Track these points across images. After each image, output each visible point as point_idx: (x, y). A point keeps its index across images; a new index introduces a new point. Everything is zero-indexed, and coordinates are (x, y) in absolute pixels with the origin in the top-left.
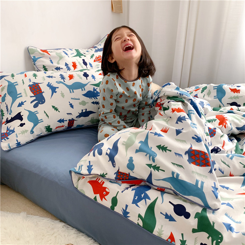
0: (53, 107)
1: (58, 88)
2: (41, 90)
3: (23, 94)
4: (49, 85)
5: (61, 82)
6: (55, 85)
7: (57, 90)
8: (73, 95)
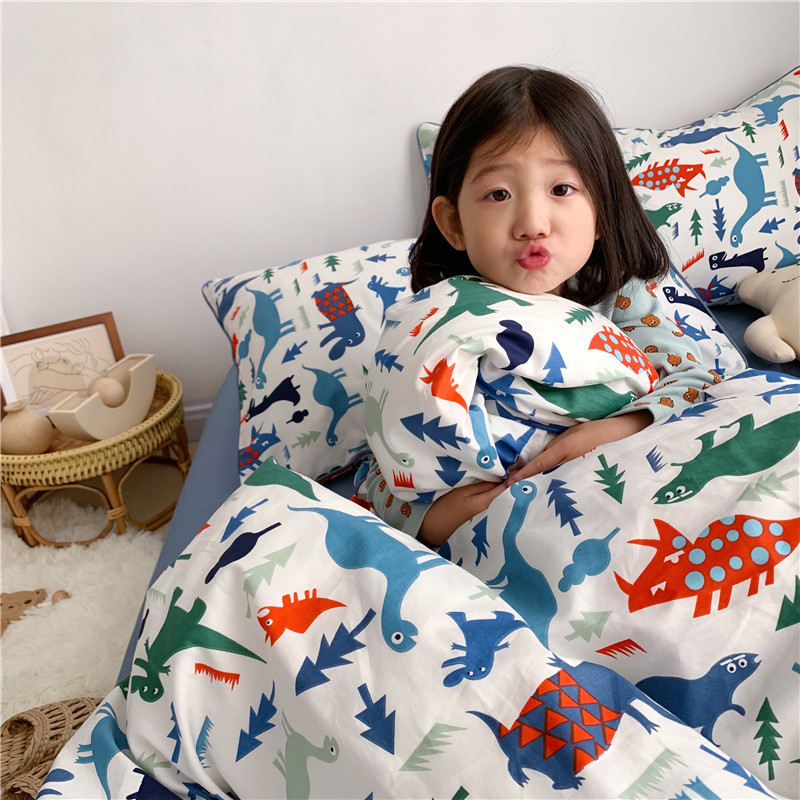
2: (350, 303)
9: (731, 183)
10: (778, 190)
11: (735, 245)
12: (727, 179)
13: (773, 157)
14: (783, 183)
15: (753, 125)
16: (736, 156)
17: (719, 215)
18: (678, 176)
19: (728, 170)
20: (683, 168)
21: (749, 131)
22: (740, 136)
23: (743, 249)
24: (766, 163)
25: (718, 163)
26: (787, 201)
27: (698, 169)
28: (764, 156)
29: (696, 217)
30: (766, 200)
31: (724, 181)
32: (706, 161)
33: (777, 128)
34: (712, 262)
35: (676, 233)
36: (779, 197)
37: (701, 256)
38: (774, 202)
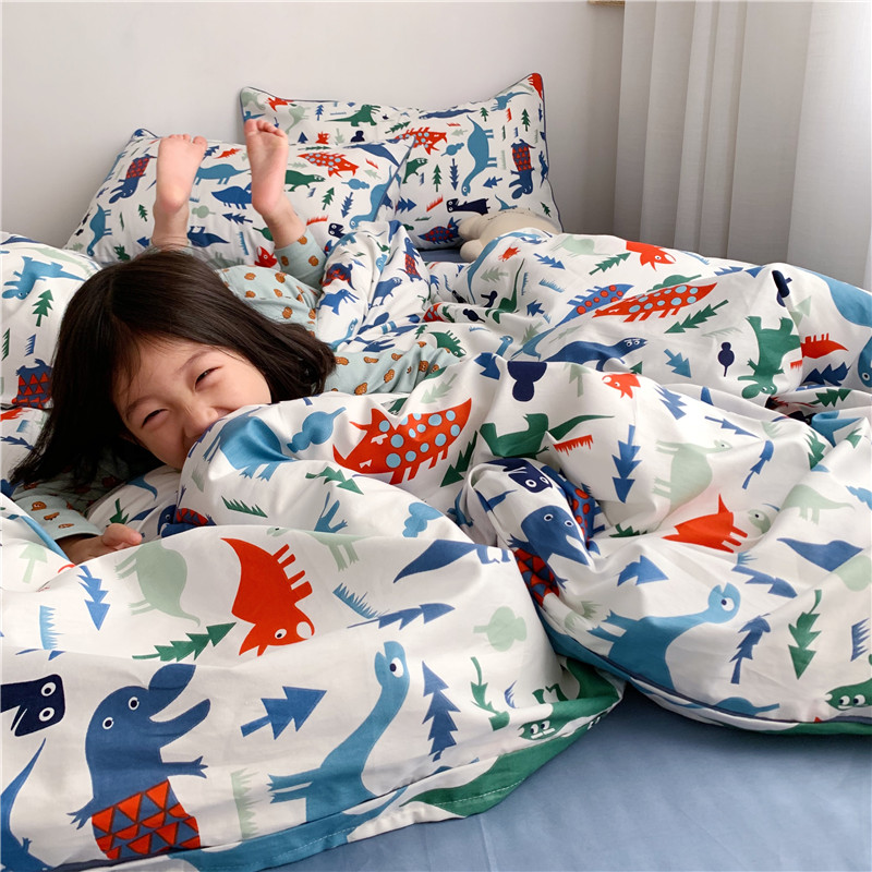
10: (499, 157)
11: (465, 194)
12: (463, 145)
13: (498, 133)
14: (503, 152)
15: (488, 110)
16: (471, 129)
17: (454, 170)
18: (427, 139)
19: (464, 139)
20: (432, 134)
21: (484, 113)
22: (477, 117)
23: (471, 198)
24: (492, 137)
25: (457, 133)
26: (504, 165)
27: (443, 136)
28: (491, 131)
29: (437, 170)
30: (489, 162)
31: (460, 146)
32: (449, 131)
33: (504, 113)
34: (448, 206)
35: (422, 181)
36: (499, 162)
37: (440, 201)
38: (495, 165)
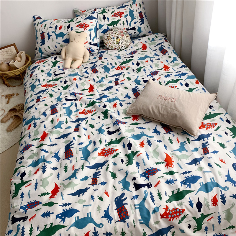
0: (48, 47)
1: (51, 36)
2: (44, 37)
3: (38, 38)
4: (48, 34)
5: (54, 32)
6: (51, 34)
7: (51, 37)
8: (58, 41)
9: (128, 15)
10: (136, 16)
11: (130, 26)
13: (135, 10)
15: (132, 5)
16: (129, 10)
17: (127, 21)
19: (128, 13)
20: (120, 13)
21: (131, 6)
22: (129, 7)
23: (132, 27)
25: (126, 12)
26: (138, 18)
28: (133, 10)
30: (134, 18)
32: (124, 12)
33: (135, 5)
34: (127, 29)
35: (120, 25)
36: (136, 17)
37: (125, 28)
